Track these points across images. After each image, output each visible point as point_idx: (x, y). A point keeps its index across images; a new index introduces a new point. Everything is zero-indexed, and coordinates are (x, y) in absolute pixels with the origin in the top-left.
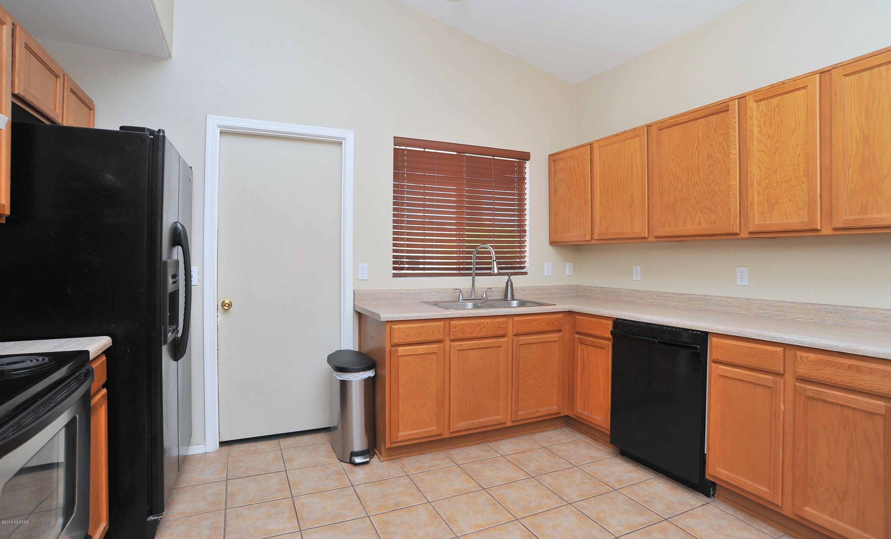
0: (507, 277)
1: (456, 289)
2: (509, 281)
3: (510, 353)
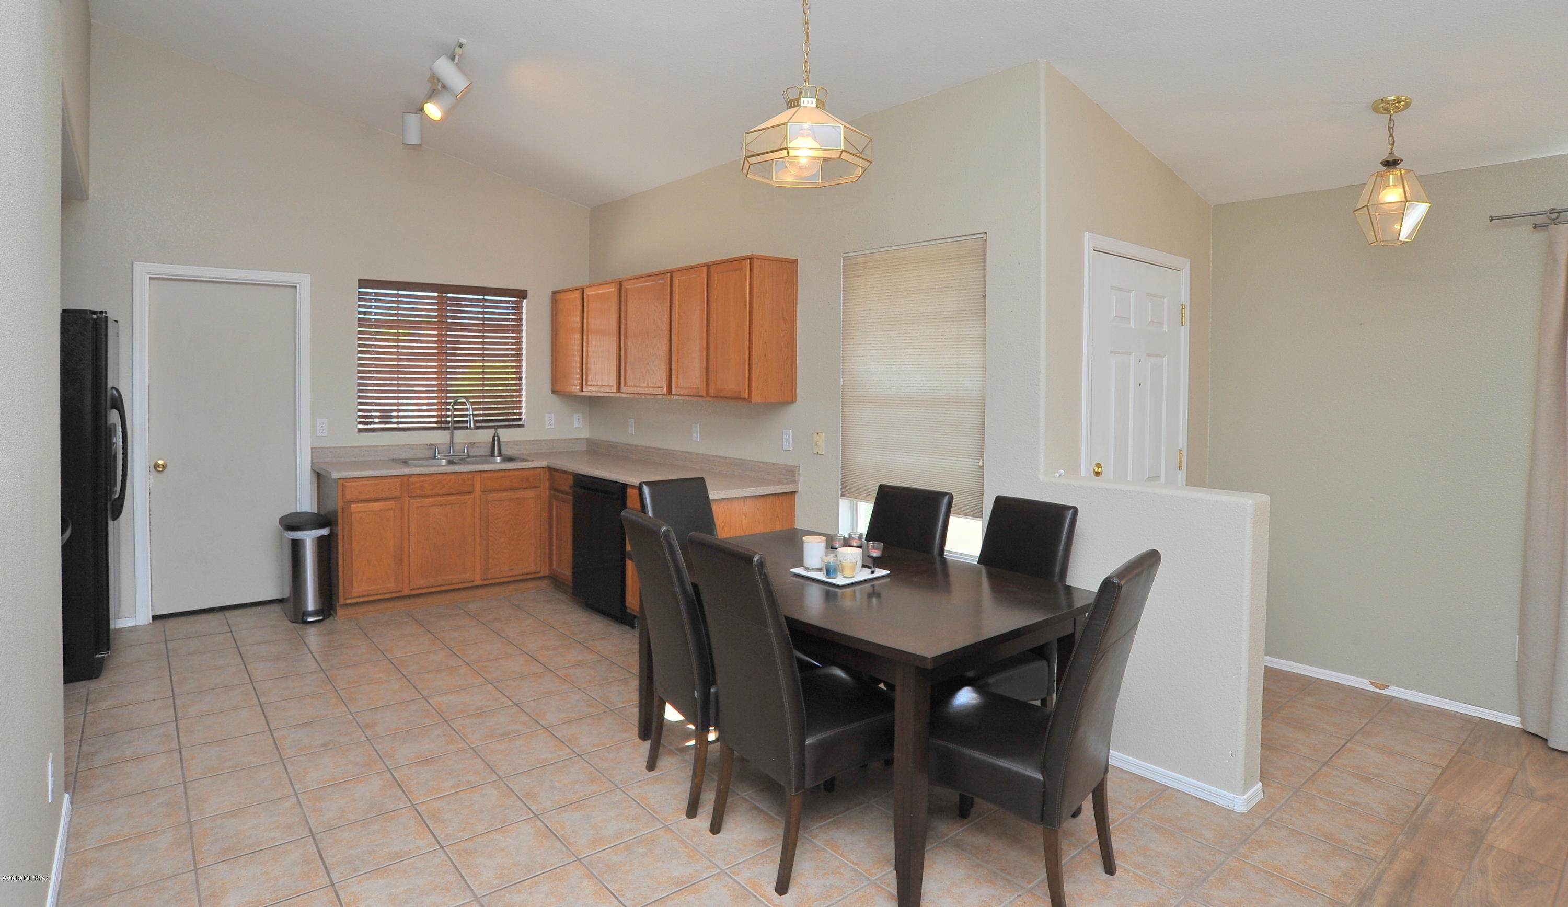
0: (493, 431)
1: (431, 445)
2: (496, 435)
3: (477, 510)
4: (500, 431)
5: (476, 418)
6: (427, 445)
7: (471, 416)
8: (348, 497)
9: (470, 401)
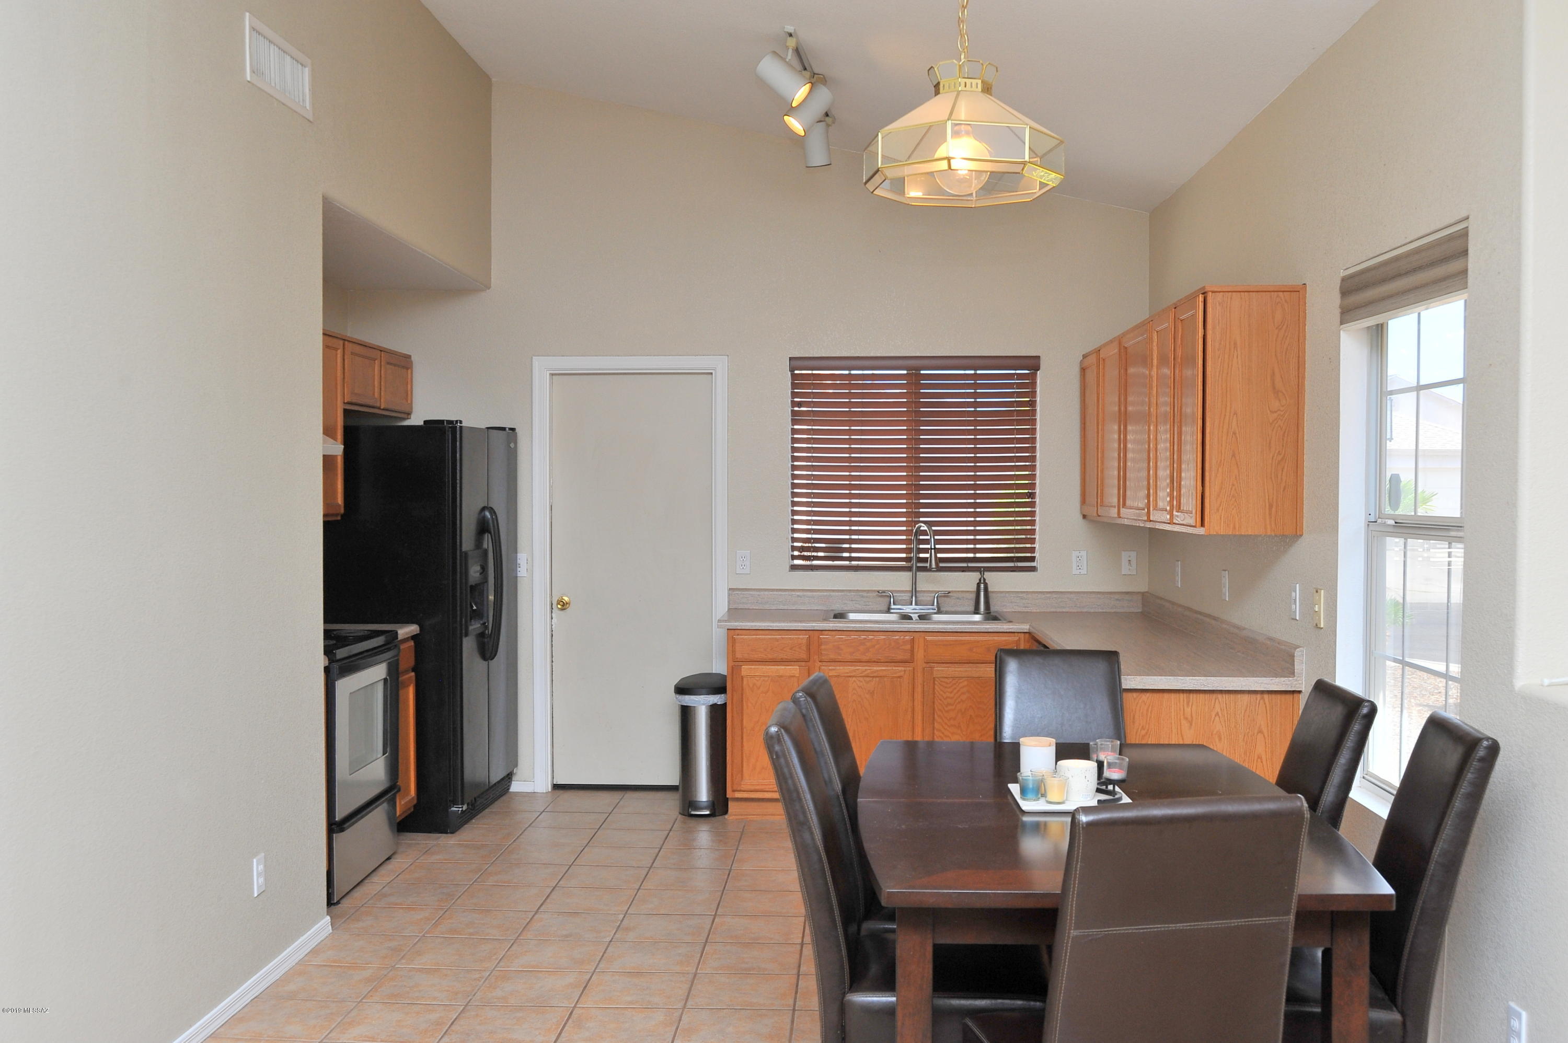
2: (982, 582)
3: (919, 689)
4: (987, 575)
5: (939, 555)
6: (878, 592)
7: (933, 551)
8: (739, 655)
9: (934, 528)
